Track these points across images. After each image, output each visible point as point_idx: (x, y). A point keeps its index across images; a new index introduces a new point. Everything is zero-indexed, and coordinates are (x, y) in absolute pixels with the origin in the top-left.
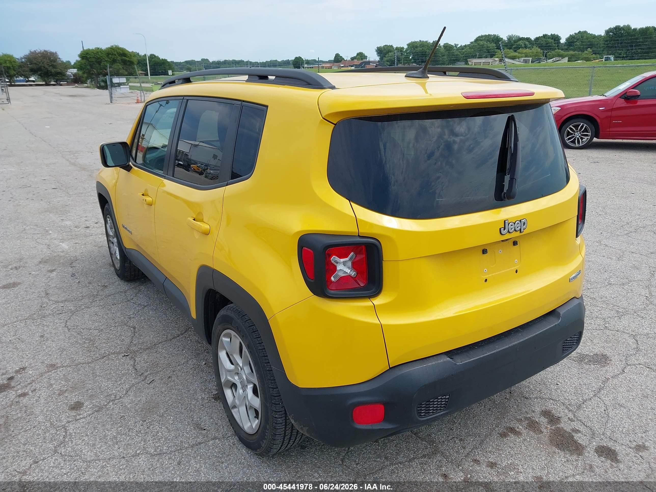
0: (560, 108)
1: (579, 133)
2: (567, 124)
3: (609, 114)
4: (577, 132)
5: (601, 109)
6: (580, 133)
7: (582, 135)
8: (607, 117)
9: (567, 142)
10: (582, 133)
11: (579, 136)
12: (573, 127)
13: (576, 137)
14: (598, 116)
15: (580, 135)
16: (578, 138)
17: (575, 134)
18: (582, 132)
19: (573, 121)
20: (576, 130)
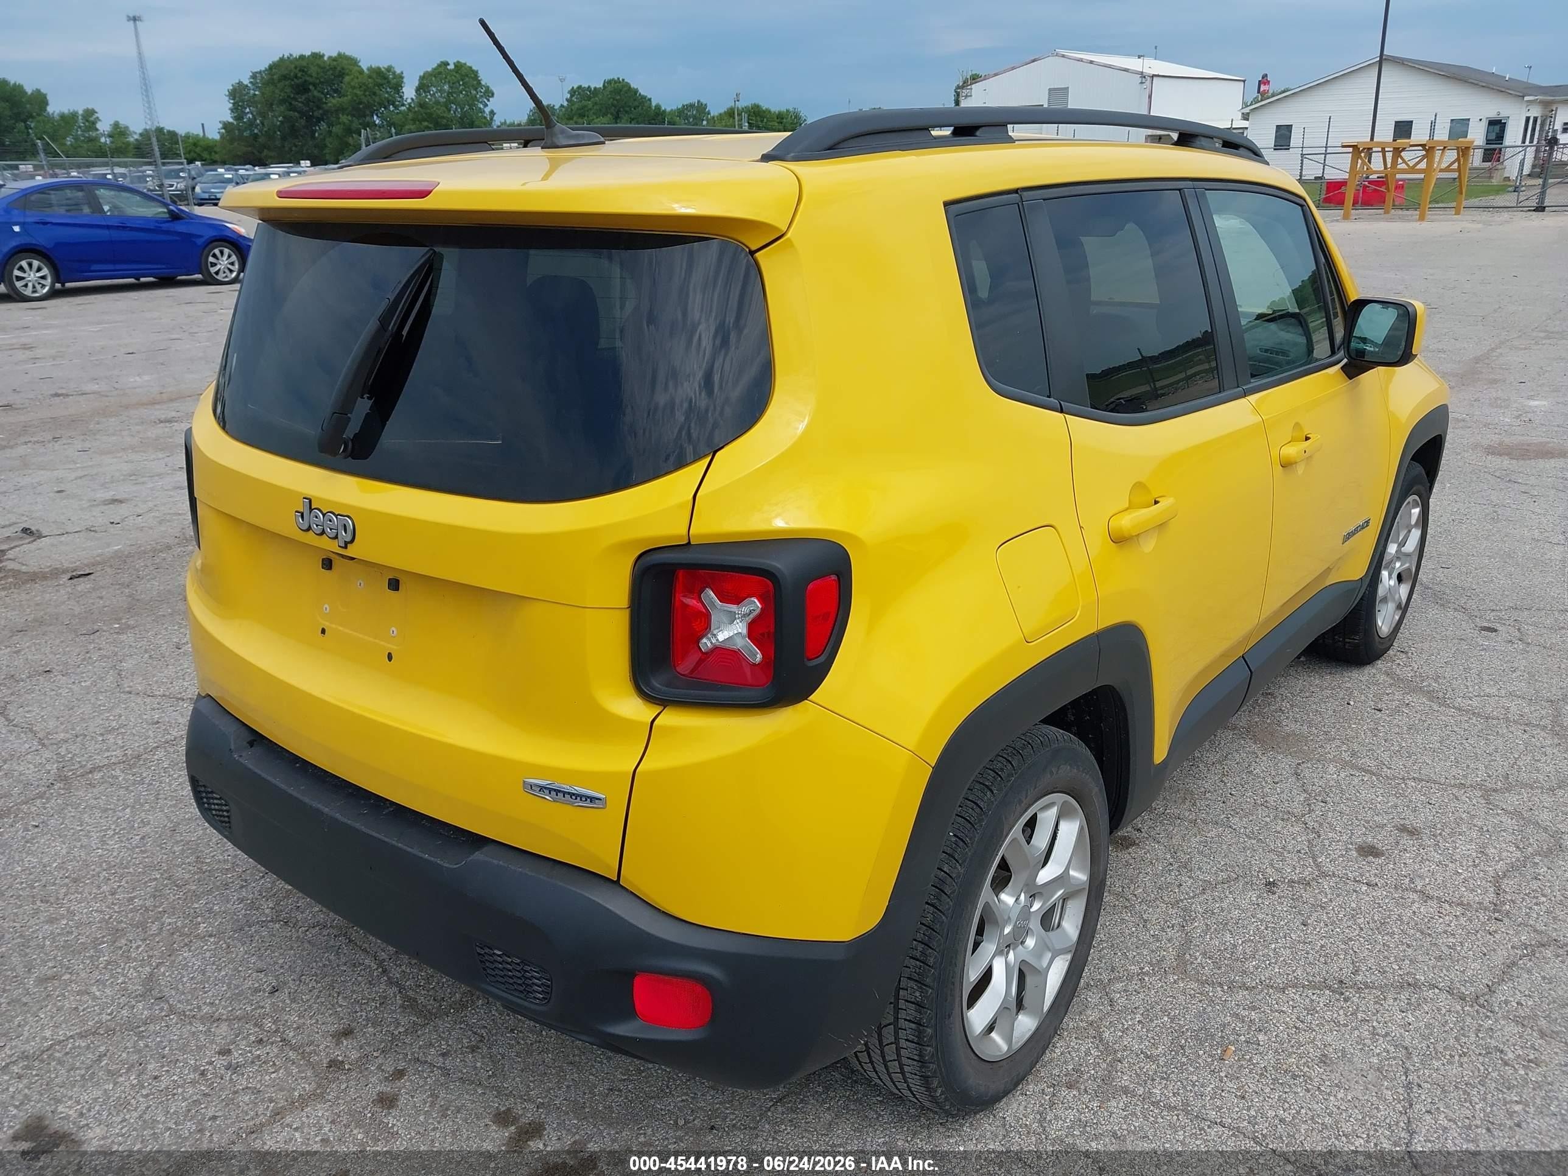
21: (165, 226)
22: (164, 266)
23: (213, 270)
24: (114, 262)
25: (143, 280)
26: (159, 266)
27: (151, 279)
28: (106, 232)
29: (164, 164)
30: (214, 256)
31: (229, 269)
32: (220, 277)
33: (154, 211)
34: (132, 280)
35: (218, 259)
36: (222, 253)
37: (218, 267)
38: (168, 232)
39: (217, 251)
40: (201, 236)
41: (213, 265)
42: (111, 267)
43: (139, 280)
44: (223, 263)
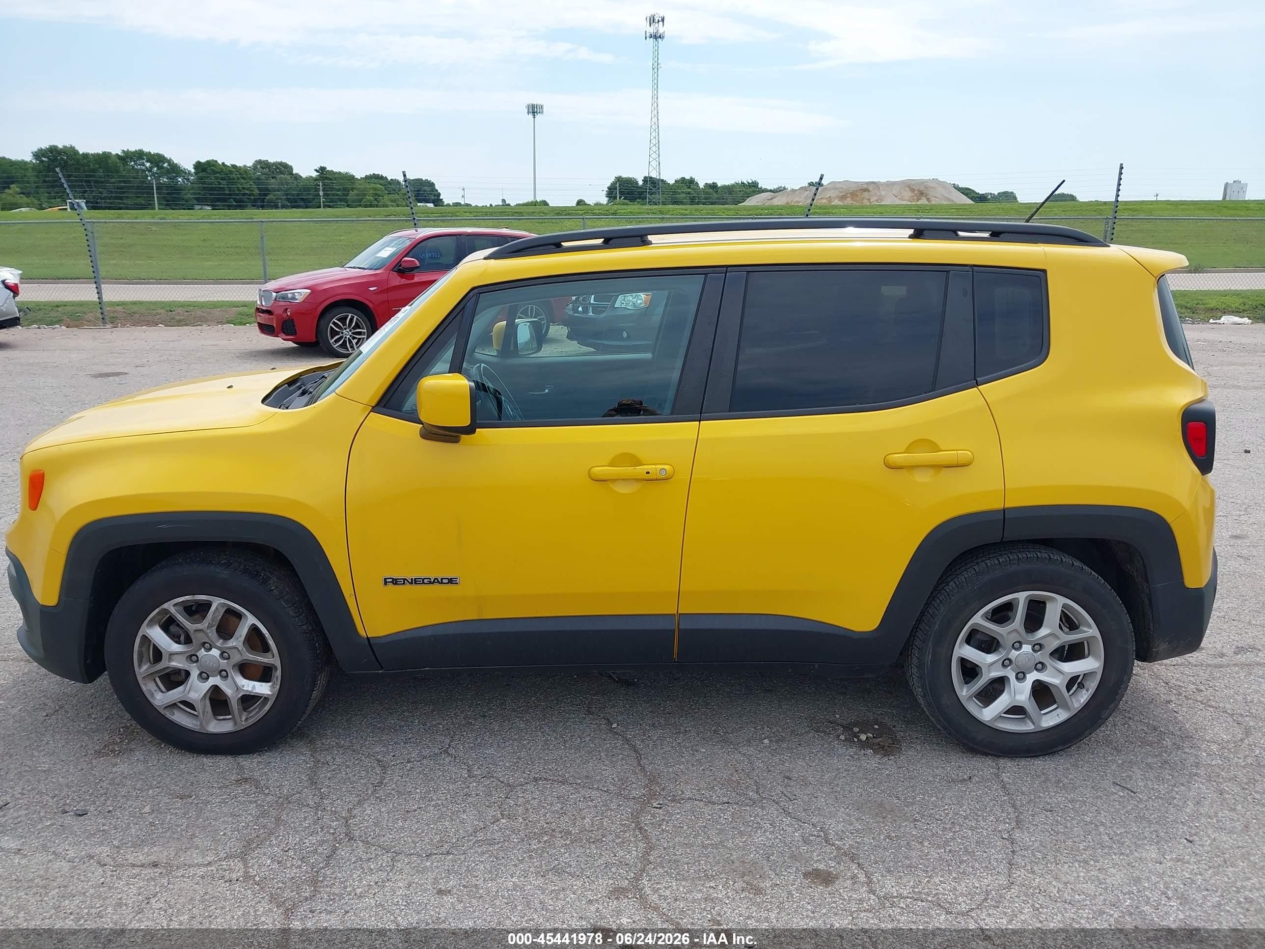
0: (309, 291)
1: (348, 330)
2: (328, 316)
3: (384, 297)
4: (345, 329)
5: (371, 289)
6: (350, 331)
7: (353, 333)
8: (383, 303)
9: (335, 346)
10: (353, 331)
11: (350, 336)
12: (338, 320)
13: (346, 337)
14: (370, 301)
15: (350, 333)
16: (349, 338)
17: (342, 333)
18: (353, 328)
19: (336, 310)
20: (343, 325)
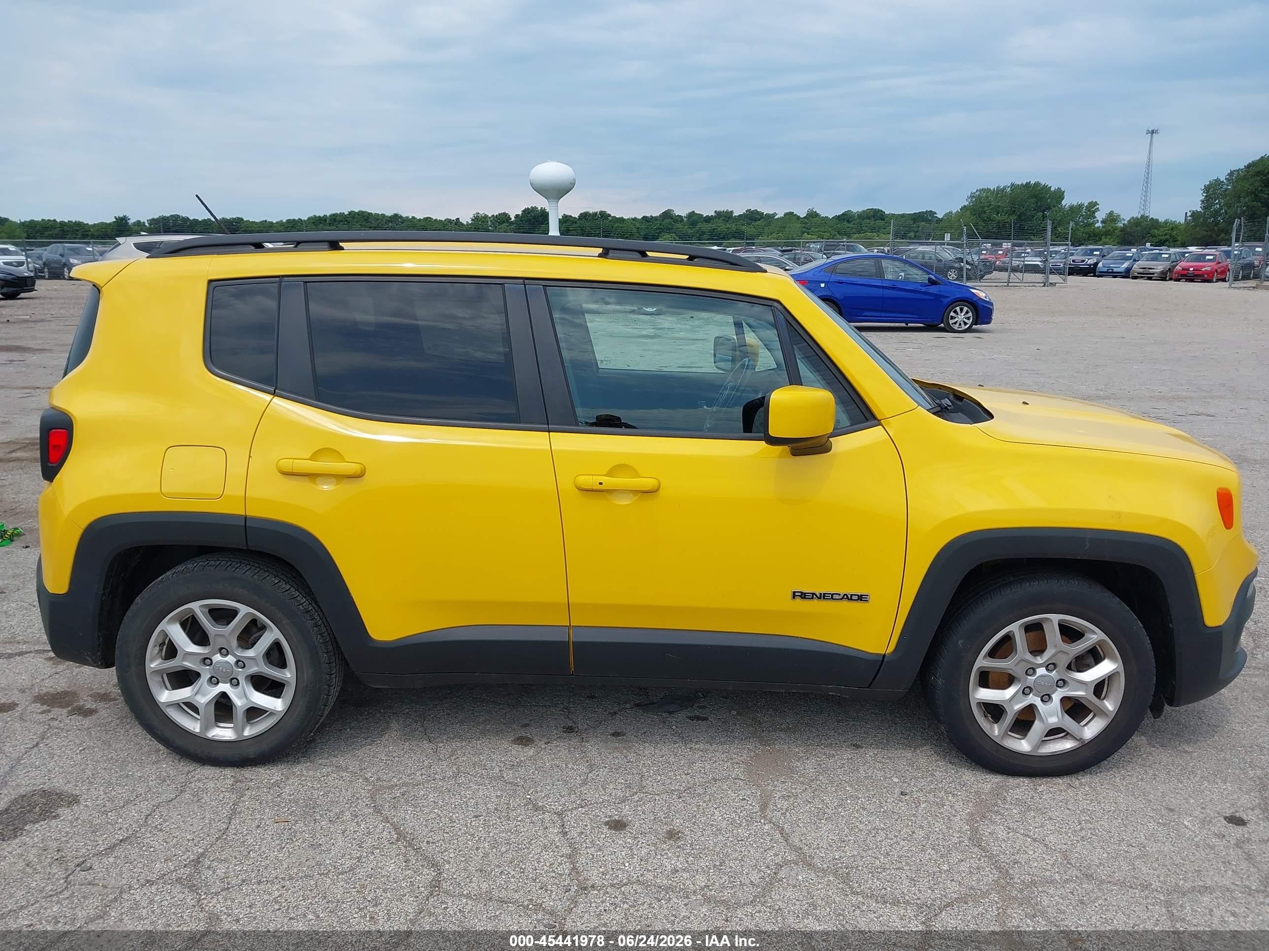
21: (924, 289)
22: (917, 317)
23: (951, 322)
24: (881, 311)
25: (910, 325)
26: (915, 316)
27: (922, 325)
28: (881, 290)
29: (1051, 245)
30: (955, 312)
31: (964, 322)
32: (956, 327)
33: (919, 276)
34: (903, 325)
35: (957, 314)
36: (961, 310)
37: (957, 319)
38: (924, 293)
39: (958, 309)
40: (949, 297)
41: (952, 318)
42: (878, 314)
43: (907, 325)
44: (961, 317)
